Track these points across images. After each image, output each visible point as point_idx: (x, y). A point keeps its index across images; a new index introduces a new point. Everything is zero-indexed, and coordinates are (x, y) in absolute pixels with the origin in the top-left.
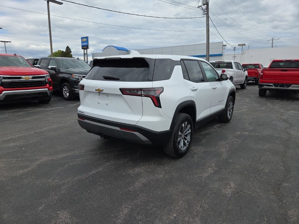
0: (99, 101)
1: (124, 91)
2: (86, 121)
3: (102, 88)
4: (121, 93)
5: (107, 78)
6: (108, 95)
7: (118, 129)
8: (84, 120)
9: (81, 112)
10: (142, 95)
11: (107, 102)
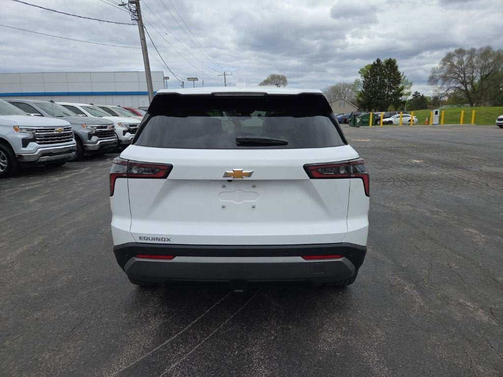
0: (223, 201)
1: (314, 171)
2: (178, 259)
3: (248, 168)
4: (306, 177)
5: (245, 143)
6: (255, 183)
7: (299, 259)
8: (172, 259)
9: (148, 239)
10: (352, 176)
11: (254, 201)
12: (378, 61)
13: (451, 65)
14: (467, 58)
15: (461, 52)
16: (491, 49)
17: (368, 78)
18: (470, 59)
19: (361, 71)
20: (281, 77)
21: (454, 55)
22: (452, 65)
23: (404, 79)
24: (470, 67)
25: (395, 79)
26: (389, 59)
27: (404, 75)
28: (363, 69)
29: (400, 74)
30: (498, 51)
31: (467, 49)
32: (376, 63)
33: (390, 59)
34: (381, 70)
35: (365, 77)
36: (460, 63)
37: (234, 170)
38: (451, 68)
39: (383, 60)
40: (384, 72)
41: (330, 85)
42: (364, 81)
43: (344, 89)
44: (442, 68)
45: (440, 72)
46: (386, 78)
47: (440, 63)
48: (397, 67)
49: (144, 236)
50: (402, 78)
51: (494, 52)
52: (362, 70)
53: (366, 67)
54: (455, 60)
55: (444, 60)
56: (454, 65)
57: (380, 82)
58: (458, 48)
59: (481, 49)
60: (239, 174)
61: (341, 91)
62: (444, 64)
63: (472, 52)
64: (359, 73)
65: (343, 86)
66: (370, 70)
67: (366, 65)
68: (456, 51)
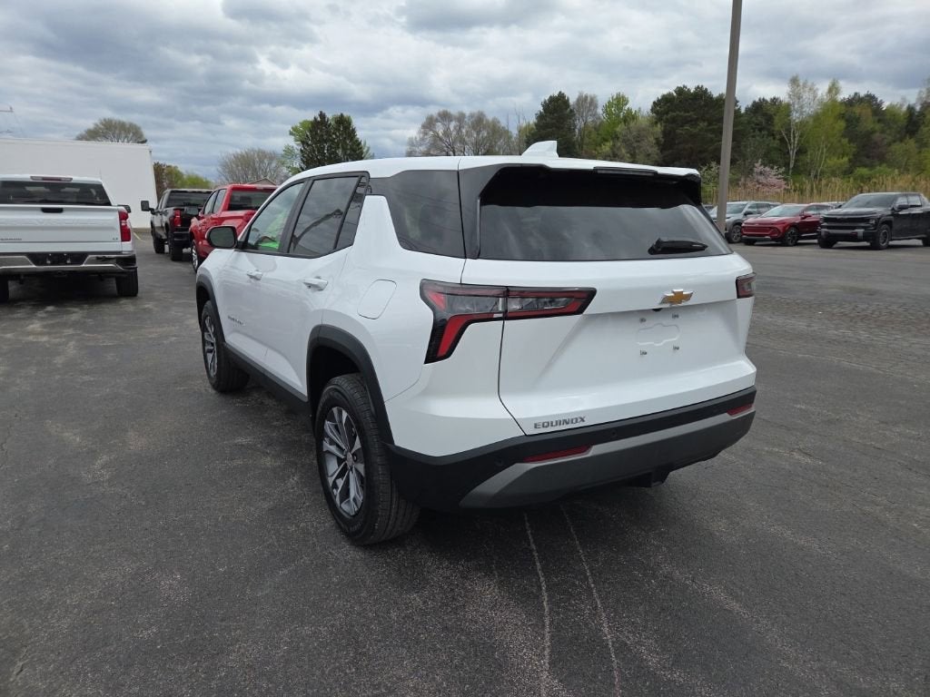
2: (596, 450)
3: (686, 287)
11: (674, 340)
12: (322, 115)
13: (434, 136)
14: (455, 128)
15: (445, 116)
16: (484, 116)
17: (308, 145)
18: (459, 130)
19: (295, 131)
20: (128, 126)
21: (437, 121)
22: (436, 136)
23: (367, 151)
24: (460, 142)
25: (355, 151)
26: (339, 114)
27: (367, 145)
28: (296, 127)
29: (360, 143)
30: (493, 121)
31: (454, 111)
32: (319, 119)
33: (342, 115)
34: (328, 133)
35: (303, 142)
36: (447, 133)
37: (675, 290)
38: (435, 140)
39: (329, 116)
40: (334, 136)
41: (232, 151)
42: (301, 151)
43: (261, 161)
44: (423, 139)
45: (421, 145)
46: (339, 148)
47: (419, 132)
48: (354, 131)
49: (542, 421)
50: (365, 151)
51: (487, 121)
52: (295, 129)
53: (303, 124)
54: (440, 129)
55: (424, 127)
56: (438, 136)
57: (330, 154)
58: (441, 109)
59: (472, 116)
60: (680, 297)
61: (257, 165)
62: (426, 134)
63: (461, 118)
64: (291, 134)
65: (258, 155)
66: (311, 131)
67: (301, 121)
68: (439, 114)
